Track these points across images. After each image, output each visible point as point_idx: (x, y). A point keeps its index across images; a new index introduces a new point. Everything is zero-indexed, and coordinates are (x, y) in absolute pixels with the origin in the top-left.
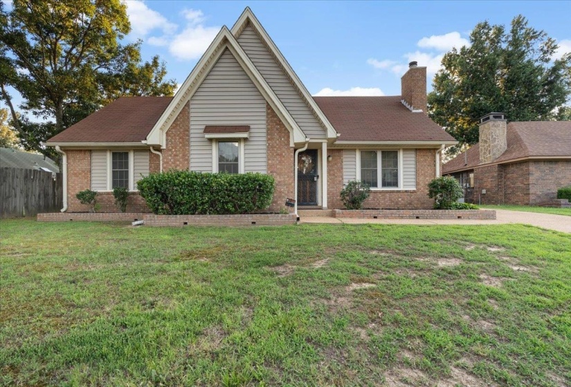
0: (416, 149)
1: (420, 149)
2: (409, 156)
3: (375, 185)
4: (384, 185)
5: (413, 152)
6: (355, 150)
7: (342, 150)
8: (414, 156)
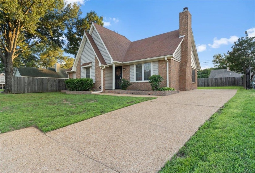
0: (159, 61)
1: (160, 61)
2: (155, 64)
3: (142, 80)
4: (145, 79)
5: (158, 63)
6: (134, 65)
7: (129, 65)
8: (158, 64)
